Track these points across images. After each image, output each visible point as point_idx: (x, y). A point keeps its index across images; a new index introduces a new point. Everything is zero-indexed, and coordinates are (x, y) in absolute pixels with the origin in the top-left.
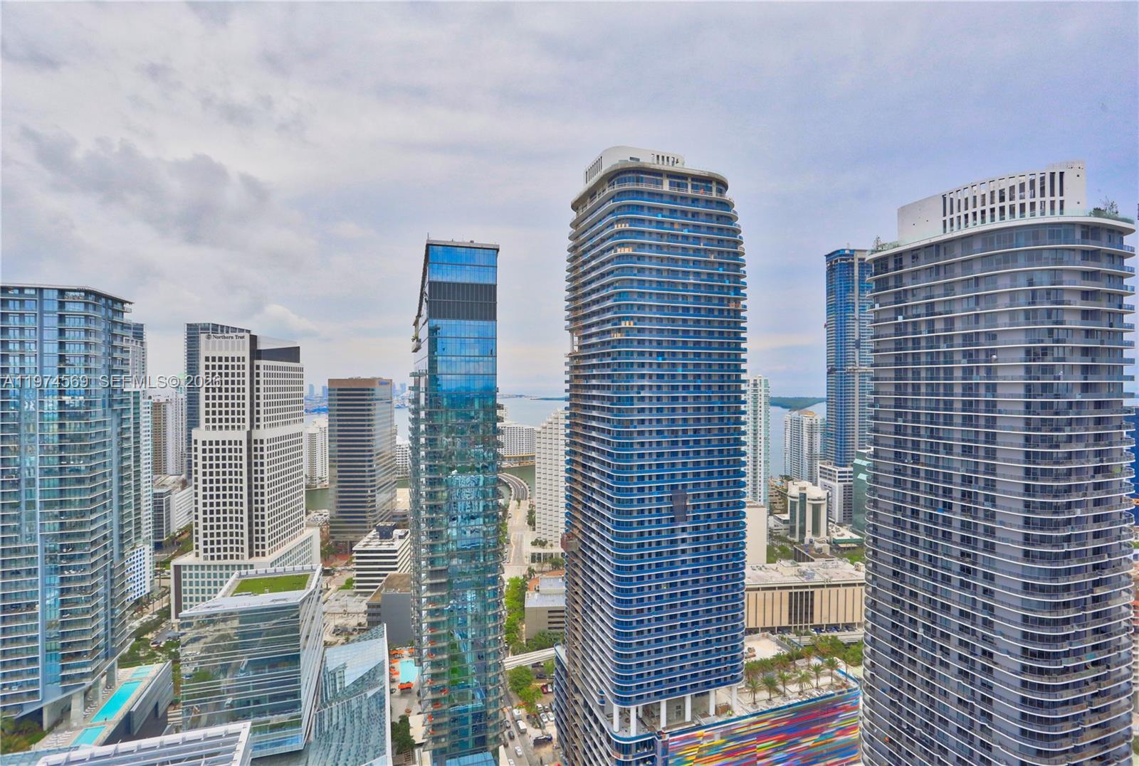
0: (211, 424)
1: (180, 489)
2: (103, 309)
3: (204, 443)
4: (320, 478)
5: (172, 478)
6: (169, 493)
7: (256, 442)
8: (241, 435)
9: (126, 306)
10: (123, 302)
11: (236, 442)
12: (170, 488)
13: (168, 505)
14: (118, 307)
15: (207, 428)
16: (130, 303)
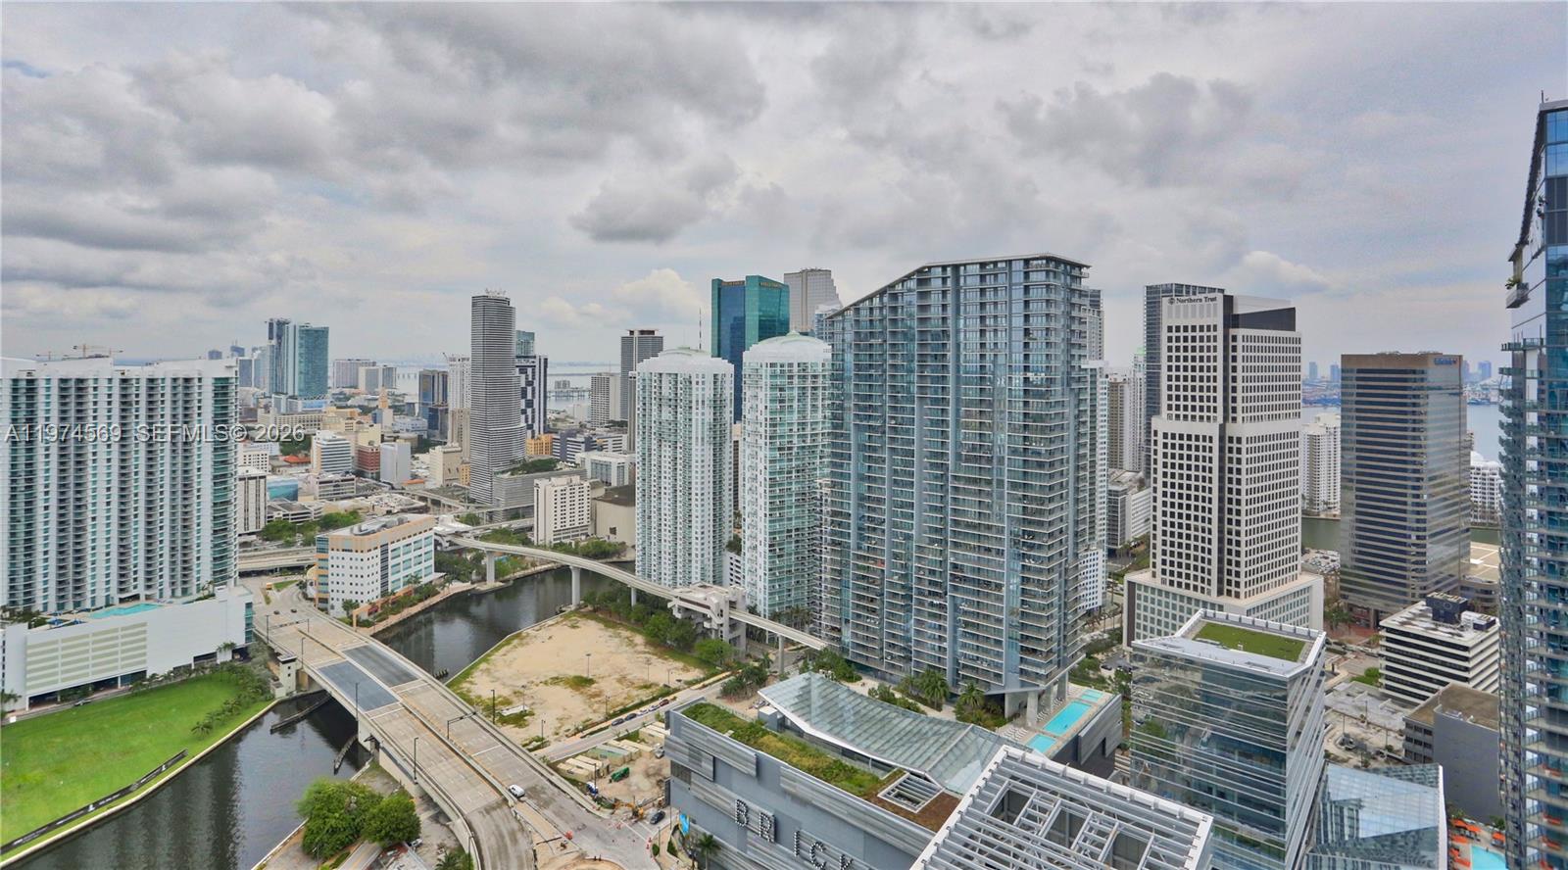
0: (1174, 412)
1: (1136, 489)
2: (1062, 277)
3: (1165, 436)
4: (1326, 503)
5: (1129, 475)
6: (1125, 492)
7: (1231, 440)
8: (1212, 429)
9: (1084, 270)
10: (1080, 266)
11: (1204, 437)
12: (1126, 487)
13: (1123, 506)
14: (1076, 272)
15: (1170, 417)
16: (1088, 267)
